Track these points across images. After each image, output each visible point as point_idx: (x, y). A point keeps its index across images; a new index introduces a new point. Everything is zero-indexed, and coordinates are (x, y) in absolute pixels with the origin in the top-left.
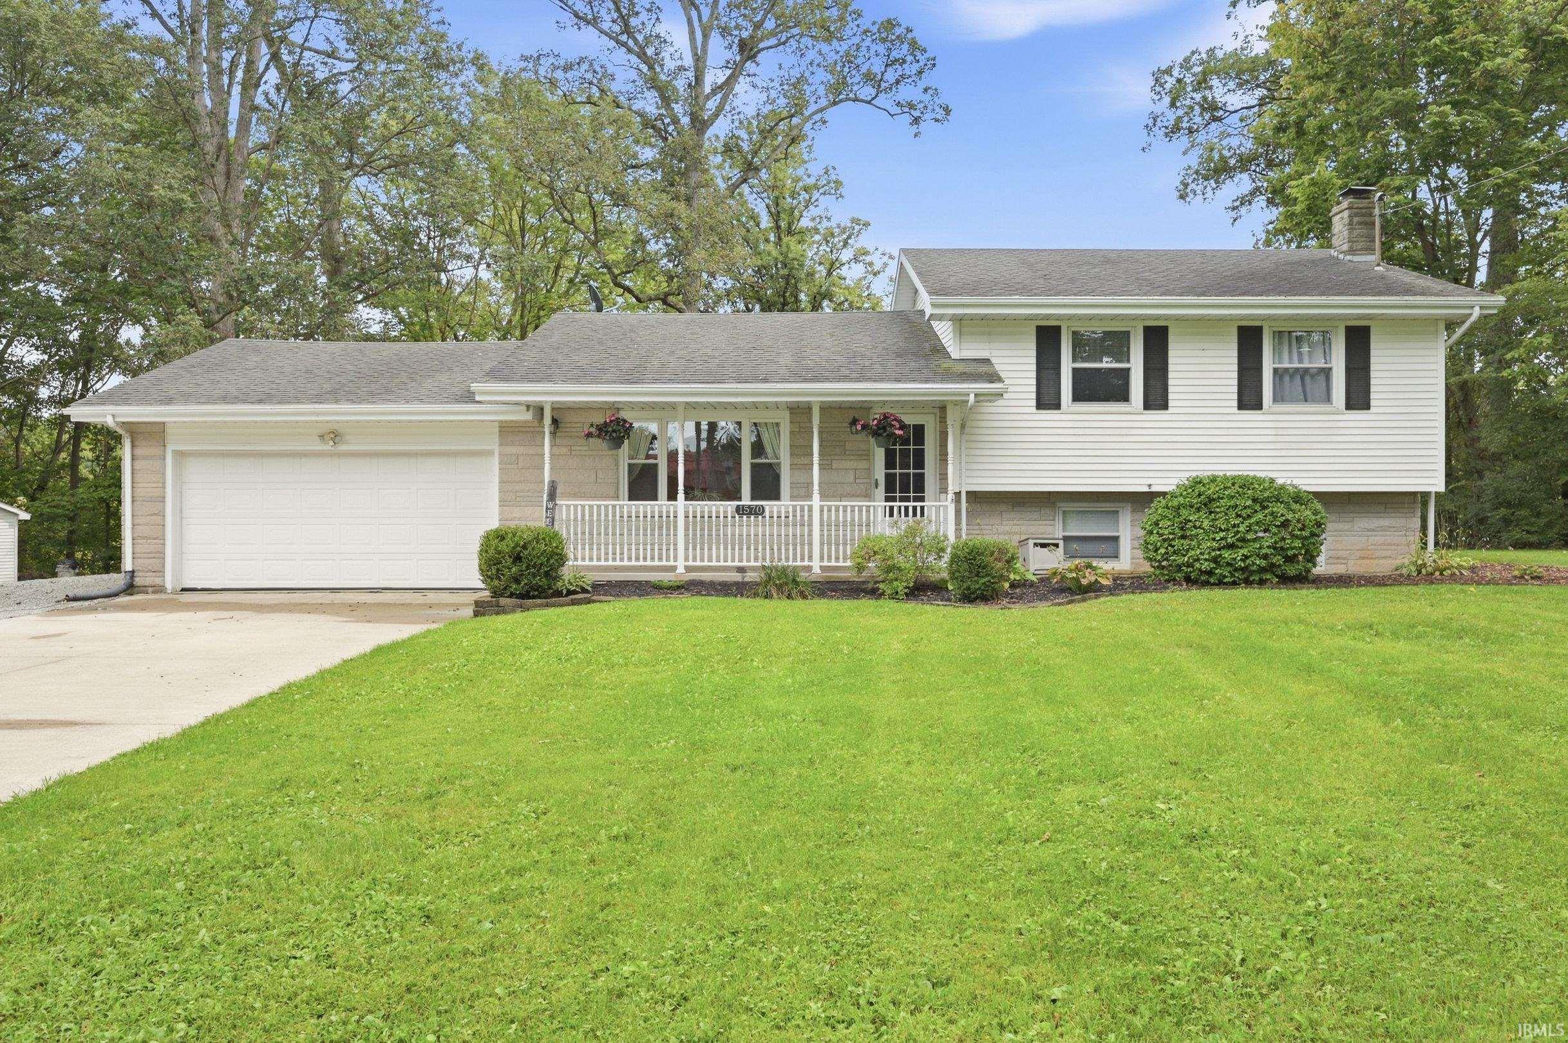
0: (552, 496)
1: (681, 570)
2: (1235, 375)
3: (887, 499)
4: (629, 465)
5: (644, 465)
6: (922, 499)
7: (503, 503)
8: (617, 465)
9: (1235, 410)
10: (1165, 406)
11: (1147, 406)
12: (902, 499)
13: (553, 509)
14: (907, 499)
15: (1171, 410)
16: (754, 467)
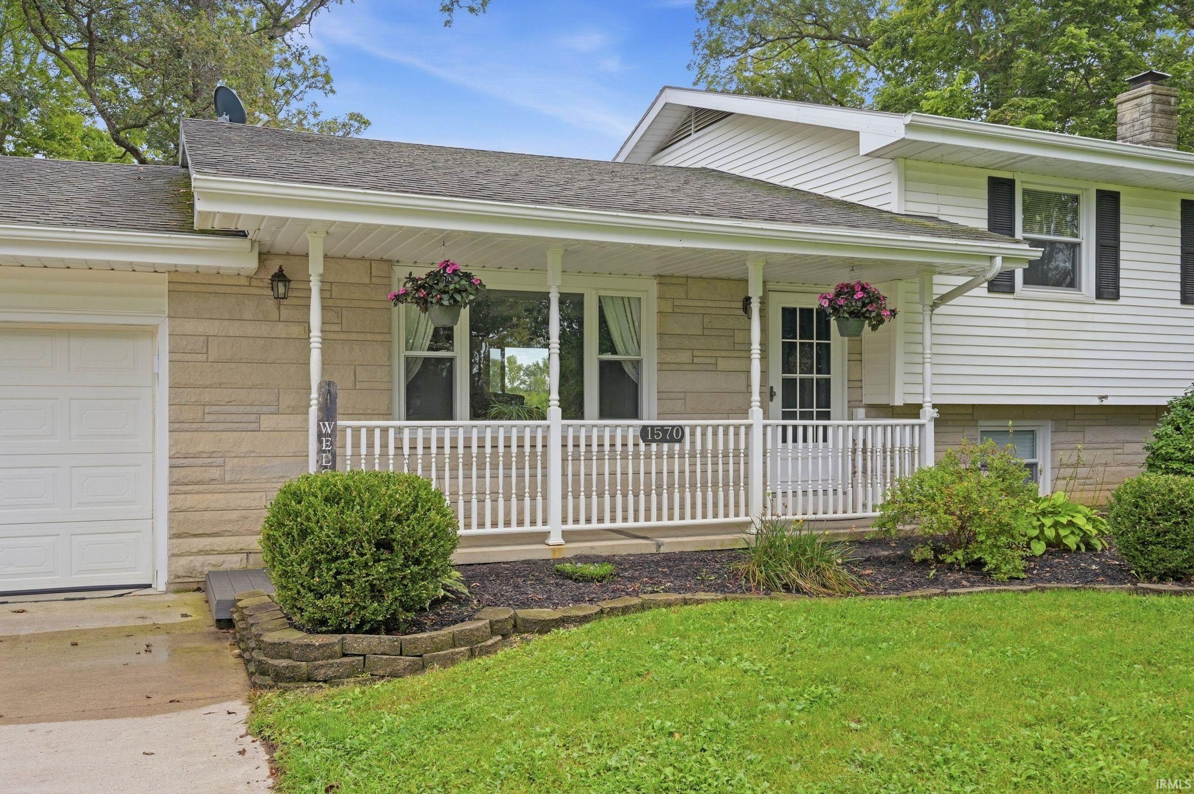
0: (328, 412)
1: (556, 539)
2: (1178, 260)
3: (785, 416)
4: (407, 359)
5: (426, 360)
6: (827, 416)
7: (177, 425)
8: (390, 357)
9: (1178, 304)
10: (1116, 296)
11: (1099, 296)
12: (804, 416)
13: (333, 435)
14: (809, 416)
15: (1121, 301)
16: (603, 365)
